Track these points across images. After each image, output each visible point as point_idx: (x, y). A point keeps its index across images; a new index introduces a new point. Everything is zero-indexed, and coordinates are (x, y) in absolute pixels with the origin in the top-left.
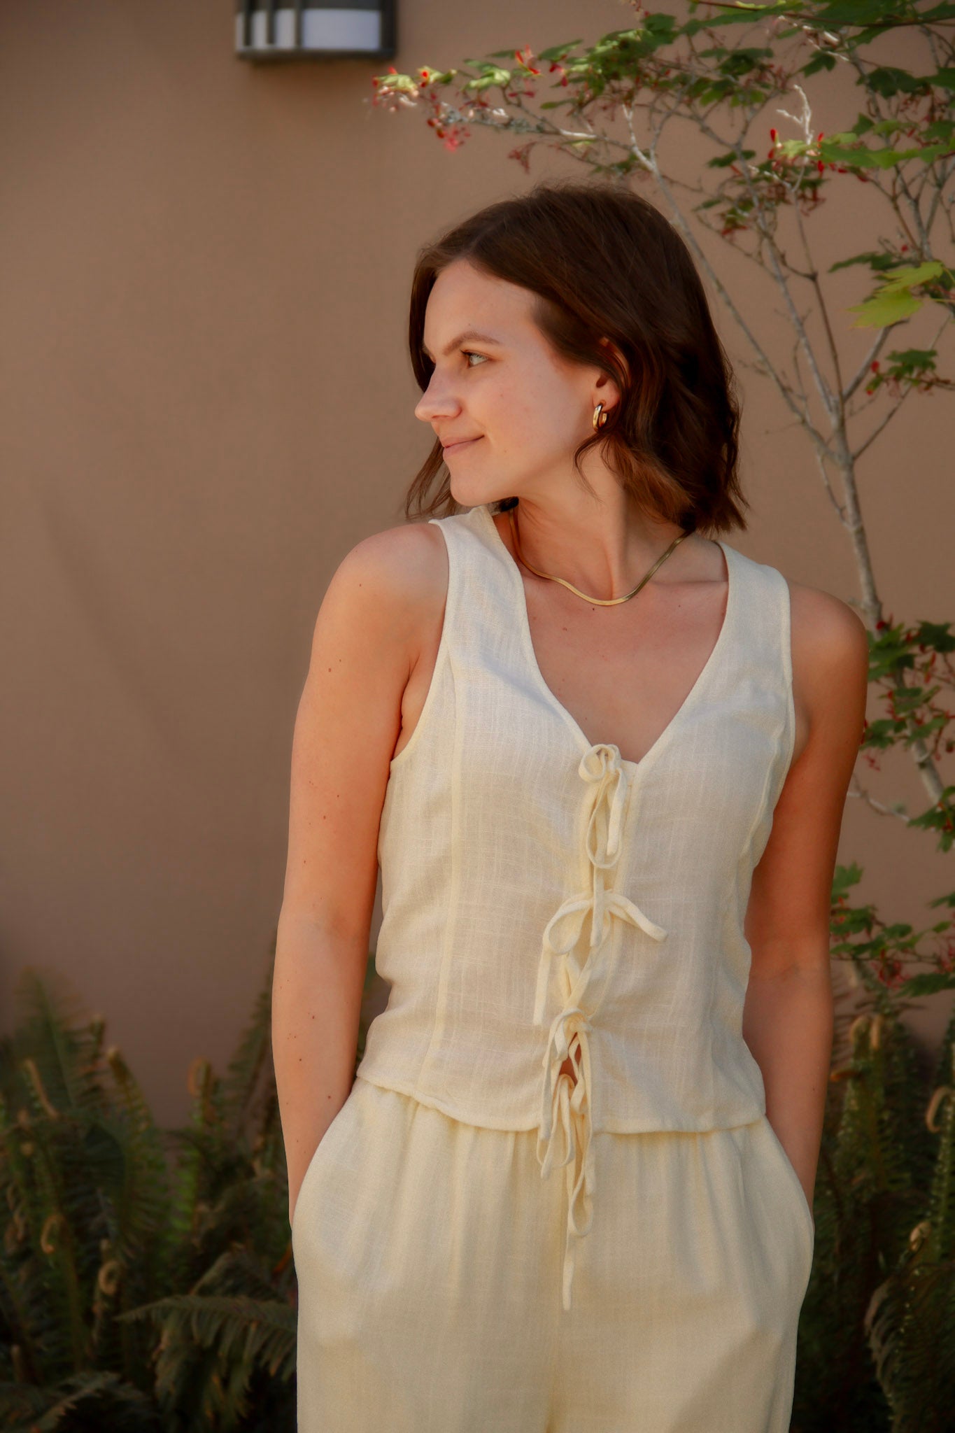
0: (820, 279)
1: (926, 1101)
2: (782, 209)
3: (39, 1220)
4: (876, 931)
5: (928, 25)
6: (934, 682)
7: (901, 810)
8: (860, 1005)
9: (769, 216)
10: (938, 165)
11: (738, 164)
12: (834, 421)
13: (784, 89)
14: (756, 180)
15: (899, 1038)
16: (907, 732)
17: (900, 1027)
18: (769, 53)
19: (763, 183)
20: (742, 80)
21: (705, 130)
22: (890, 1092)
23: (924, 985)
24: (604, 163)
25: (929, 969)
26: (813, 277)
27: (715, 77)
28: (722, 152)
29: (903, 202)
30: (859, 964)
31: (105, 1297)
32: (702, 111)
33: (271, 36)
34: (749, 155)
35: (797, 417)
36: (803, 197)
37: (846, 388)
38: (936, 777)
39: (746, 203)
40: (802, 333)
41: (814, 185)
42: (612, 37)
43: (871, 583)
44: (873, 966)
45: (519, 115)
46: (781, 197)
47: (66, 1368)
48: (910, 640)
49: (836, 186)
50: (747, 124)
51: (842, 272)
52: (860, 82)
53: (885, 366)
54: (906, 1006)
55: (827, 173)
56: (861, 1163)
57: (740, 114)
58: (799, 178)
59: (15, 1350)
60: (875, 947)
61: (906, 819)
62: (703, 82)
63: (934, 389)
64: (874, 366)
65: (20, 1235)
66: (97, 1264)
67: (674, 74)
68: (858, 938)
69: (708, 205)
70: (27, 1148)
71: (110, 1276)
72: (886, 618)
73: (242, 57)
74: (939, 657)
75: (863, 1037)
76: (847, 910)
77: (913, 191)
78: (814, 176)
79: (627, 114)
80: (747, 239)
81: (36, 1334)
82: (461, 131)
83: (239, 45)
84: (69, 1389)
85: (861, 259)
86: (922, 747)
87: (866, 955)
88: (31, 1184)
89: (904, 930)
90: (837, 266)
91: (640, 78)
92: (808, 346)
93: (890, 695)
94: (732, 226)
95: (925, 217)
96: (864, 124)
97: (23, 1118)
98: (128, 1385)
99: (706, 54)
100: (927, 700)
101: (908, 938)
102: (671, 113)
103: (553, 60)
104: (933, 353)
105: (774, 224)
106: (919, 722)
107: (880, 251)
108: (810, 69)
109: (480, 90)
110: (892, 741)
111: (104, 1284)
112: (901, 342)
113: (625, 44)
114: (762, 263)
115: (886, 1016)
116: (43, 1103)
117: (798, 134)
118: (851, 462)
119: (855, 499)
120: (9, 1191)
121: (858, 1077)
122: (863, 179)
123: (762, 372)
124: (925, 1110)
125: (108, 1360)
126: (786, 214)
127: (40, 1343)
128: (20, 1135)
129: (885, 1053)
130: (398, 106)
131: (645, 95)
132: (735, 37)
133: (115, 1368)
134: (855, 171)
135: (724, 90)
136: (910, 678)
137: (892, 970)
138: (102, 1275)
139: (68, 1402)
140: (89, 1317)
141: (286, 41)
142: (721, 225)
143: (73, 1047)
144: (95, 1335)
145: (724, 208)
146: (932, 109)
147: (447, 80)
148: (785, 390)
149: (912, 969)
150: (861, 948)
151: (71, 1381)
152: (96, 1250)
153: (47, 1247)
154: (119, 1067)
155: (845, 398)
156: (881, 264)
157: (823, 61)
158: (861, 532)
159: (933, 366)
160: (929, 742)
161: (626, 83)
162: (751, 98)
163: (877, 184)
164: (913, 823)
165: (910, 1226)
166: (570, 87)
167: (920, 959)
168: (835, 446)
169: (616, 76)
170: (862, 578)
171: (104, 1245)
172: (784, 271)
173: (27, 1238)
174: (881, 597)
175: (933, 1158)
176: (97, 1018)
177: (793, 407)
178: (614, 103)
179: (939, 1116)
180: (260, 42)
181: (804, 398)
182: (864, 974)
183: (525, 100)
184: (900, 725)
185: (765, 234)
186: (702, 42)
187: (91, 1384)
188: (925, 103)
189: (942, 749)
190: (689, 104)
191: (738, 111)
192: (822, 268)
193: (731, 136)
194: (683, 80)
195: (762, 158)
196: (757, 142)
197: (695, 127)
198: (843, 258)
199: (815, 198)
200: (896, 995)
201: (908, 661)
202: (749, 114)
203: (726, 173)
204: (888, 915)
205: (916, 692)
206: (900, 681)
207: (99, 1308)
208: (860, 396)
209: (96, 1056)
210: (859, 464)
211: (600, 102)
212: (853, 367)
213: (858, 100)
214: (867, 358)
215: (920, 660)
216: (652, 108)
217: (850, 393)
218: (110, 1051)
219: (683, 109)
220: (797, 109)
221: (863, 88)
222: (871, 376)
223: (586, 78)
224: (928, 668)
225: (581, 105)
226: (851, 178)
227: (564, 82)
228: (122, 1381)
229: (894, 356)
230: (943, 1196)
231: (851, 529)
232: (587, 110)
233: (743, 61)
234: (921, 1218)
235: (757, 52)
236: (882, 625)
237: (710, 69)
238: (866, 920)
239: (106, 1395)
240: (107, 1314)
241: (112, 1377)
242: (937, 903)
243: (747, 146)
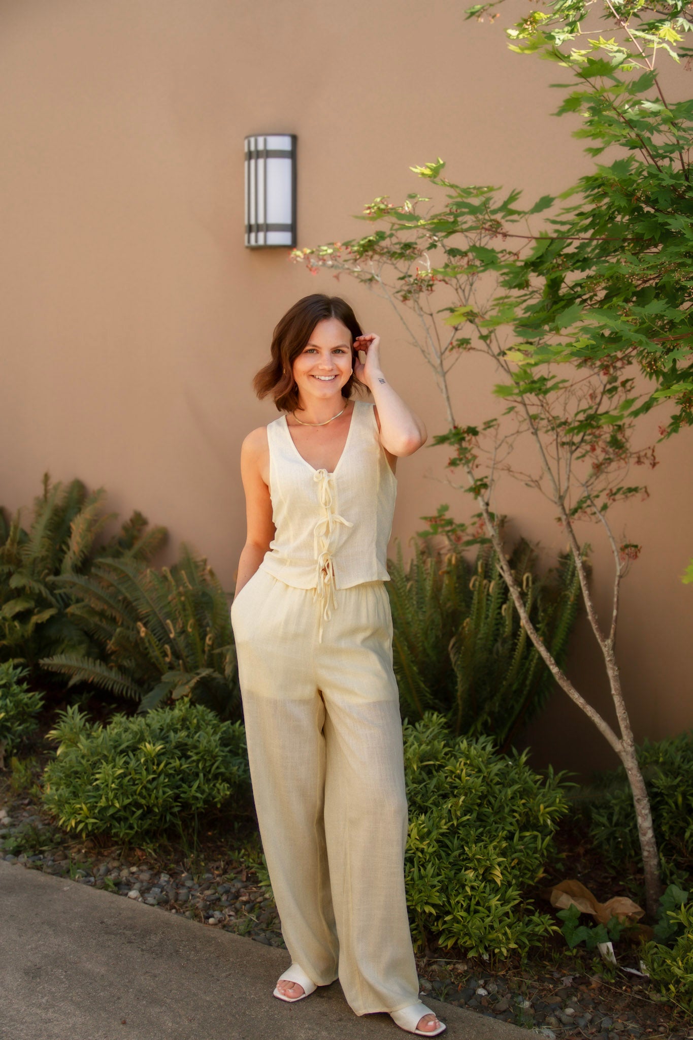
0: (434, 315)
1: (469, 580)
2: (422, 294)
3: (187, 621)
4: (454, 526)
5: (467, 234)
6: (471, 446)
7: (462, 487)
8: (449, 550)
9: (417, 295)
10: (470, 279)
11: (407, 279)
12: (439, 361)
13: (421, 255)
14: (412, 284)
15: (461, 561)
16: (463, 462)
17: (462, 557)
18: (416, 244)
19: (415, 285)
20: (408, 252)
21: (396, 268)
22: (458, 578)
23: (469, 543)
24: (363, 278)
25: (470, 538)
26: (431, 315)
27: (399, 251)
28: (402, 275)
29: (459, 290)
30: (448, 537)
31: (208, 645)
32: (395, 262)
33: (256, 241)
34: (410, 276)
35: (426, 360)
36: (428, 290)
37: (443, 350)
38: (473, 477)
39: (410, 292)
40: (428, 333)
41: (431, 286)
42: (365, 238)
43: (452, 414)
44: (453, 537)
45: (336, 263)
46: (421, 290)
47: (197, 667)
48: (464, 432)
49: (439, 286)
50: (409, 266)
51: (440, 313)
52: (445, 252)
53: (455, 343)
54: (464, 550)
55: (436, 282)
56: (449, 600)
57: (407, 263)
58: (426, 284)
59: (181, 662)
60: (453, 531)
61: (463, 490)
62: (395, 253)
63: (471, 351)
64: (451, 343)
65: (181, 626)
66: (205, 635)
67: (385, 250)
68: (448, 528)
69: (398, 292)
70: (183, 598)
71: (210, 639)
72: (456, 425)
73: (247, 247)
74: (473, 438)
75: (450, 560)
76: (444, 520)
77: (463, 287)
78: (431, 283)
79: (371, 263)
80: (410, 303)
81: (187, 657)
82: (317, 269)
83: (246, 243)
84: (198, 674)
85: (447, 309)
86: (468, 467)
87: (450, 534)
88: (184, 610)
89: (462, 525)
90: (439, 312)
91: (375, 251)
92: (430, 337)
93: (458, 450)
94: (405, 298)
95: (467, 295)
96: (447, 266)
97: (181, 589)
98: (217, 673)
99: (396, 244)
100: (470, 451)
101: (464, 528)
102: (385, 262)
103: (347, 245)
104: (470, 339)
105: (418, 298)
106: (467, 458)
107: (452, 306)
108: (429, 248)
109: (323, 255)
110: (458, 465)
111: (208, 641)
112: (460, 335)
113: (370, 241)
114: (415, 310)
115: (457, 554)
116: (188, 584)
117: (425, 268)
118: (444, 374)
119: (446, 387)
120: (177, 612)
121: (448, 573)
122: (447, 283)
123: (416, 346)
124: (469, 583)
125: (210, 664)
126: (423, 295)
127: (188, 659)
128: (180, 594)
129: (457, 566)
130: (297, 261)
131: (376, 257)
132: (405, 236)
133: (213, 667)
134: (444, 281)
135: (402, 255)
136: (464, 444)
137: (459, 539)
138: (207, 638)
139: (197, 678)
140: (204, 651)
141: (261, 242)
142: (401, 299)
143: (197, 567)
144: (206, 657)
145: (403, 293)
146: (468, 262)
147: (312, 252)
148: (423, 351)
149: (466, 538)
150: (449, 531)
151: (198, 671)
152: (205, 631)
153: (190, 630)
154: (211, 573)
155: (442, 354)
156: (452, 310)
157: (433, 246)
158: (448, 398)
159: (470, 343)
160: (470, 465)
161: (370, 253)
162: (411, 258)
163: (451, 285)
164: (466, 491)
165: (464, 619)
166: (352, 254)
167: (468, 535)
168: (439, 369)
169: (367, 251)
170: (449, 412)
171: (208, 629)
172: (422, 313)
173: (183, 627)
174: (455, 418)
175: (472, 598)
176: (204, 557)
177: (426, 357)
178: (366, 260)
179: (474, 585)
180: (253, 242)
181: (429, 354)
182: (450, 540)
183: (338, 259)
184: (461, 459)
185: (416, 301)
186: (394, 240)
187: (205, 672)
188: (466, 259)
189: (474, 467)
190: (391, 260)
191: (406, 262)
192: (434, 311)
193: (404, 270)
194: (389, 252)
195: (414, 277)
196: (412, 272)
197: (392, 267)
198: (441, 309)
199: (432, 290)
200: (460, 548)
201: (463, 439)
202: (410, 262)
203: (403, 282)
204: (457, 521)
205: (466, 449)
206: (461, 445)
207: (207, 649)
208: (447, 353)
209: (204, 569)
210: (447, 376)
211: (362, 259)
212: (445, 343)
213: (445, 258)
214: (449, 341)
215: (468, 438)
216: (379, 261)
217: (444, 352)
218: (208, 567)
219: (389, 261)
220: (425, 261)
221: (446, 254)
222: (450, 346)
223: (358, 251)
224: (470, 441)
225: (356, 260)
226: (443, 283)
227: (350, 253)
228: (215, 671)
229: (457, 340)
230: (475, 610)
231: (444, 396)
232: (358, 262)
233: (408, 246)
234: (468, 617)
235: (412, 243)
236: (455, 427)
237: (397, 248)
238: (450, 522)
239: (209, 676)
240: (209, 651)
241: (211, 670)
242: (474, 516)
243: (409, 273)
